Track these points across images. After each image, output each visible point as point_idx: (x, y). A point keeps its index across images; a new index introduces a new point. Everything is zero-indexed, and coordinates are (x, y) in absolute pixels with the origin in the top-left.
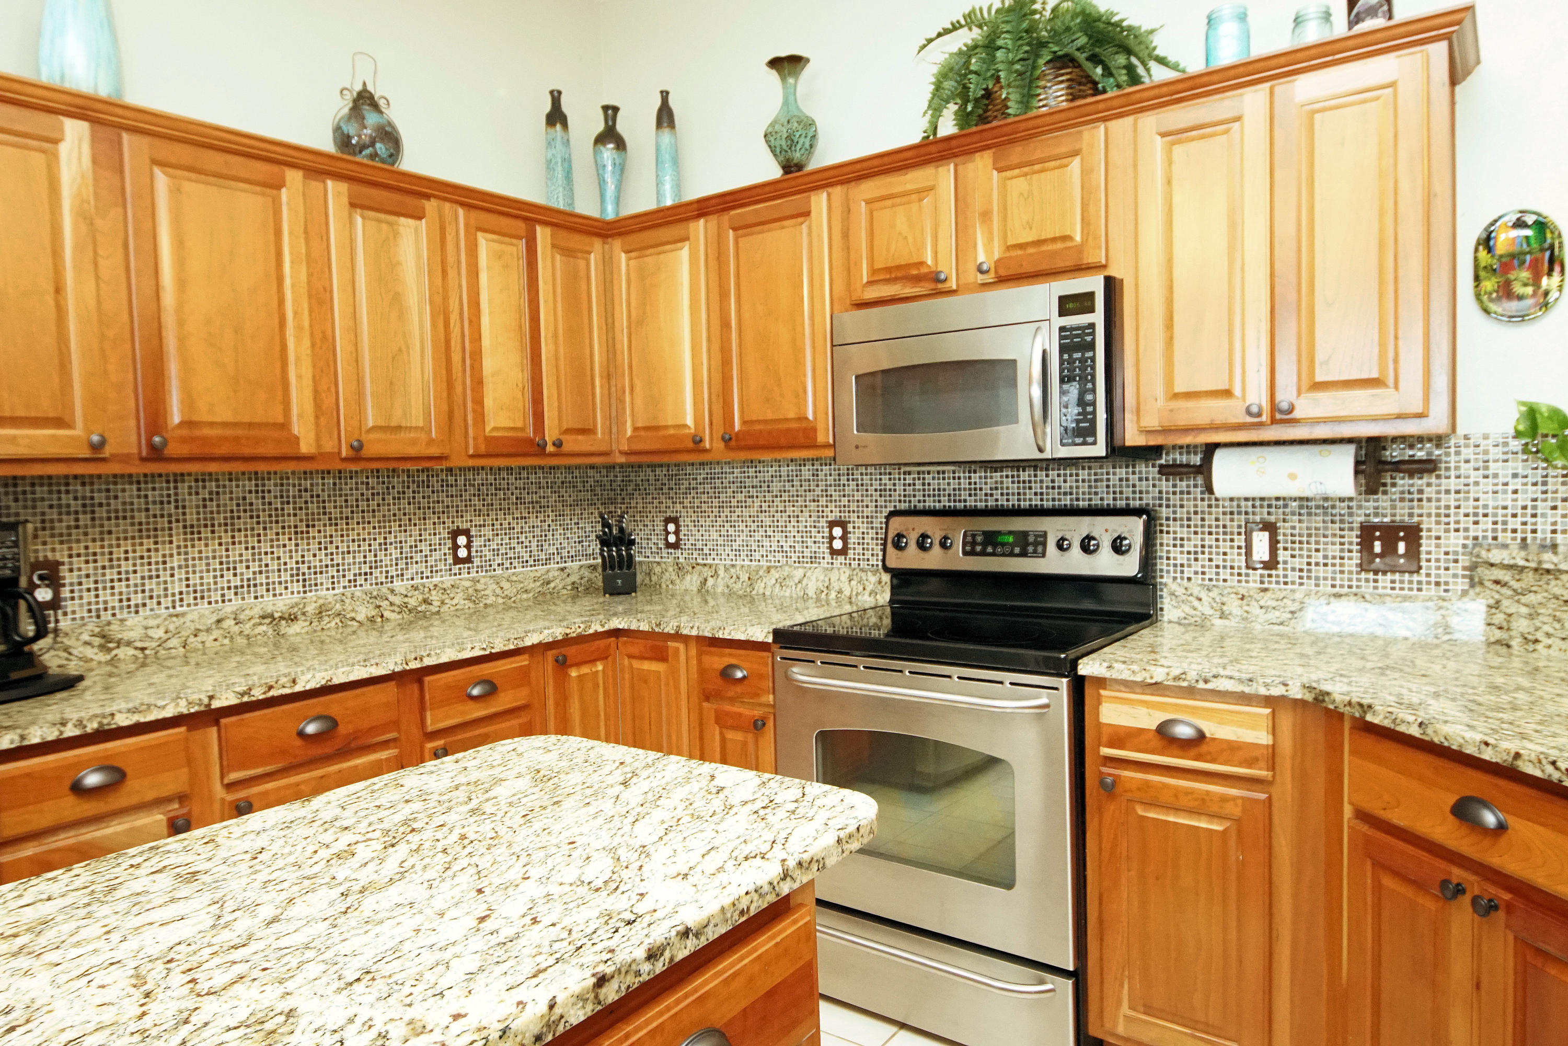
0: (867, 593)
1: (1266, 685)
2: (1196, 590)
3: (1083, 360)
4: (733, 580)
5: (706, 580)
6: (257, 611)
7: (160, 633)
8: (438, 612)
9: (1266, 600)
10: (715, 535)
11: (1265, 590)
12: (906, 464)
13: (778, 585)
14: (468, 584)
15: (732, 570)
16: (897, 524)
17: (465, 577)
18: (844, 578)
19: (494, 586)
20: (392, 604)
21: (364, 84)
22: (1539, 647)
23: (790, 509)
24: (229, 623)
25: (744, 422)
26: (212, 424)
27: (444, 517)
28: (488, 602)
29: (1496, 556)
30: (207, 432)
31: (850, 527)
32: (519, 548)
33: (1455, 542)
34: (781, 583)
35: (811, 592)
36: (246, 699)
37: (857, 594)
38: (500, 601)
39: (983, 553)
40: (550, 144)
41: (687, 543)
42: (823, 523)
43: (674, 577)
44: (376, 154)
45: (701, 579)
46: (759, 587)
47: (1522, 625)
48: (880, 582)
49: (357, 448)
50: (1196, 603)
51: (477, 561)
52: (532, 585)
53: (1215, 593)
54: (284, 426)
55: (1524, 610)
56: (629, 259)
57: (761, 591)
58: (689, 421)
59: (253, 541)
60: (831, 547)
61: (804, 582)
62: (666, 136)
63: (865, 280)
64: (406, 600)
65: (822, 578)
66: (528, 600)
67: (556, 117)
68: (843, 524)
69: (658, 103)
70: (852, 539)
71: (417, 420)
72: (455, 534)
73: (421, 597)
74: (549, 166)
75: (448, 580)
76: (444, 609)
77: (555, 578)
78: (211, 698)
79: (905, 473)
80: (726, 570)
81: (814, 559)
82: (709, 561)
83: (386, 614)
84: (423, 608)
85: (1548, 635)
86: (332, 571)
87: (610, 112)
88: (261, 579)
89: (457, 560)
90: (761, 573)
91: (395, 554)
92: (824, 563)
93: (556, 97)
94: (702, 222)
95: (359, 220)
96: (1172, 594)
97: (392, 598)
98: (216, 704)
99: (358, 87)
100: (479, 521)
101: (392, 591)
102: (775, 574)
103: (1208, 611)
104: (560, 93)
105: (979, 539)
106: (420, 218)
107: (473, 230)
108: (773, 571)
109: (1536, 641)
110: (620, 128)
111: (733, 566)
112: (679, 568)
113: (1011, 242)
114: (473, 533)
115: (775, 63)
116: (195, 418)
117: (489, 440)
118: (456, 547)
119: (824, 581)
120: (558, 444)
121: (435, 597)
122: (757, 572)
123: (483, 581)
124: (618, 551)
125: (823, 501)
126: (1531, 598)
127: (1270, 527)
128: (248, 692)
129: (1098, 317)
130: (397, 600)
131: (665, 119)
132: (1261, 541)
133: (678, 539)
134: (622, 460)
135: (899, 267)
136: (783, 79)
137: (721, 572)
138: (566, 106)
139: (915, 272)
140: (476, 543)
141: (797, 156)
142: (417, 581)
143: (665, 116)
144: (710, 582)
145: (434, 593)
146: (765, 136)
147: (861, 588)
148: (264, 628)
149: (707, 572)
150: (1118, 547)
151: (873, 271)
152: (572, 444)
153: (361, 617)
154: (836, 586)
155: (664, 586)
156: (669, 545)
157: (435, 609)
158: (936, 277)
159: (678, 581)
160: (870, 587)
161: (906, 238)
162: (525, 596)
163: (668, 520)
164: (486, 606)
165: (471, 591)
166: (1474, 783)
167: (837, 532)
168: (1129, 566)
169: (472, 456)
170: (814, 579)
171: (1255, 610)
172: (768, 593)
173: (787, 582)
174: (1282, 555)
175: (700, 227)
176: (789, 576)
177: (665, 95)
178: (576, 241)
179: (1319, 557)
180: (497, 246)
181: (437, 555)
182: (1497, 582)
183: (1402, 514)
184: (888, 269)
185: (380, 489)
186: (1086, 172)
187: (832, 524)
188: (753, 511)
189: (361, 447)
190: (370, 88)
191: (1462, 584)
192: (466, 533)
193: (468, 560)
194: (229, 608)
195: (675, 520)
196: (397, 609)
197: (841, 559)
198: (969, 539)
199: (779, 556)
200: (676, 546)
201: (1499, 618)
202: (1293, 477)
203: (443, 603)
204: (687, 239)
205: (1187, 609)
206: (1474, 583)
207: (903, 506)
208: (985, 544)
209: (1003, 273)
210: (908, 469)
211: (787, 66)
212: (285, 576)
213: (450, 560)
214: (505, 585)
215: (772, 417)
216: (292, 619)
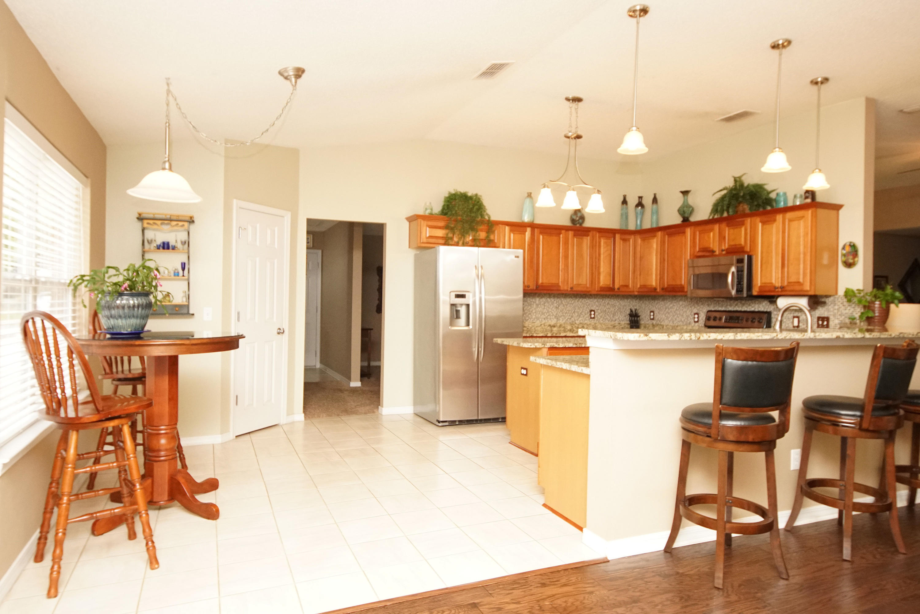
3: (741, 274)
6: (548, 324)
7: (531, 326)
10: (664, 316)
14: (593, 324)
16: (710, 314)
17: (593, 321)
19: (600, 326)
23: (684, 309)
24: (543, 326)
25: (668, 285)
26: (546, 283)
27: (589, 307)
30: (546, 285)
31: (700, 315)
32: (607, 316)
33: (837, 321)
39: (729, 322)
40: (622, 209)
41: (656, 318)
42: (693, 314)
43: (652, 328)
44: (579, 223)
49: (572, 288)
51: (596, 318)
52: (610, 327)
54: (558, 284)
56: (641, 240)
58: (654, 284)
60: (694, 320)
62: (655, 206)
63: (697, 250)
64: (579, 326)
67: (625, 202)
68: (698, 314)
69: (653, 196)
70: (700, 318)
71: (584, 283)
72: (591, 311)
73: (582, 326)
74: (622, 215)
75: (589, 323)
77: (617, 326)
79: (714, 300)
80: (666, 326)
81: (689, 324)
82: (662, 324)
83: (574, 329)
86: (563, 317)
87: (640, 199)
88: (549, 317)
89: (591, 318)
90: (675, 327)
91: (577, 314)
92: (692, 325)
93: (625, 197)
94: (660, 232)
95: (575, 239)
100: (597, 308)
101: (576, 323)
102: (679, 328)
104: (626, 195)
105: (728, 318)
106: (588, 237)
107: (600, 237)
110: (643, 202)
111: (668, 325)
112: (653, 325)
113: (730, 244)
114: (596, 311)
115: (682, 192)
116: (544, 282)
117: (601, 287)
118: (591, 315)
120: (618, 289)
123: (597, 324)
124: (634, 319)
125: (693, 307)
127: (798, 317)
129: (746, 264)
130: (576, 326)
132: (796, 320)
133: (654, 317)
134: (636, 293)
135: (705, 248)
136: (684, 196)
137: (665, 327)
138: (627, 199)
139: (709, 250)
140: (596, 314)
141: (686, 215)
142: (581, 322)
143: (655, 200)
145: (585, 325)
146: (678, 210)
151: (699, 248)
152: (622, 289)
153: (568, 328)
156: (651, 319)
158: (713, 251)
161: (707, 241)
163: (651, 312)
165: (594, 326)
167: (696, 316)
169: (597, 291)
174: (801, 324)
175: (659, 234)
177: (655, 195)
178: (627, 237)
180: (605, 240)
181: (586, 316)
183: (826, 315)
184: (703, 248)
186: (746, 230)
187: (695, 314)
188: (675, 310)
192: (594, 311)
193: (594, 318)
194: (543, 323)
195: (653, 312)
197: (697, 324)
199: (681, 323)
200: (653, 319)
204: (655, 236)
207: (714, 310)
208: (729, 319)
209: (728, 252)
211: (685, 193)
212: (553, 317)
213: (589, 317)
214: (603, 326)
215: (674, 283)
216: (554, 327)
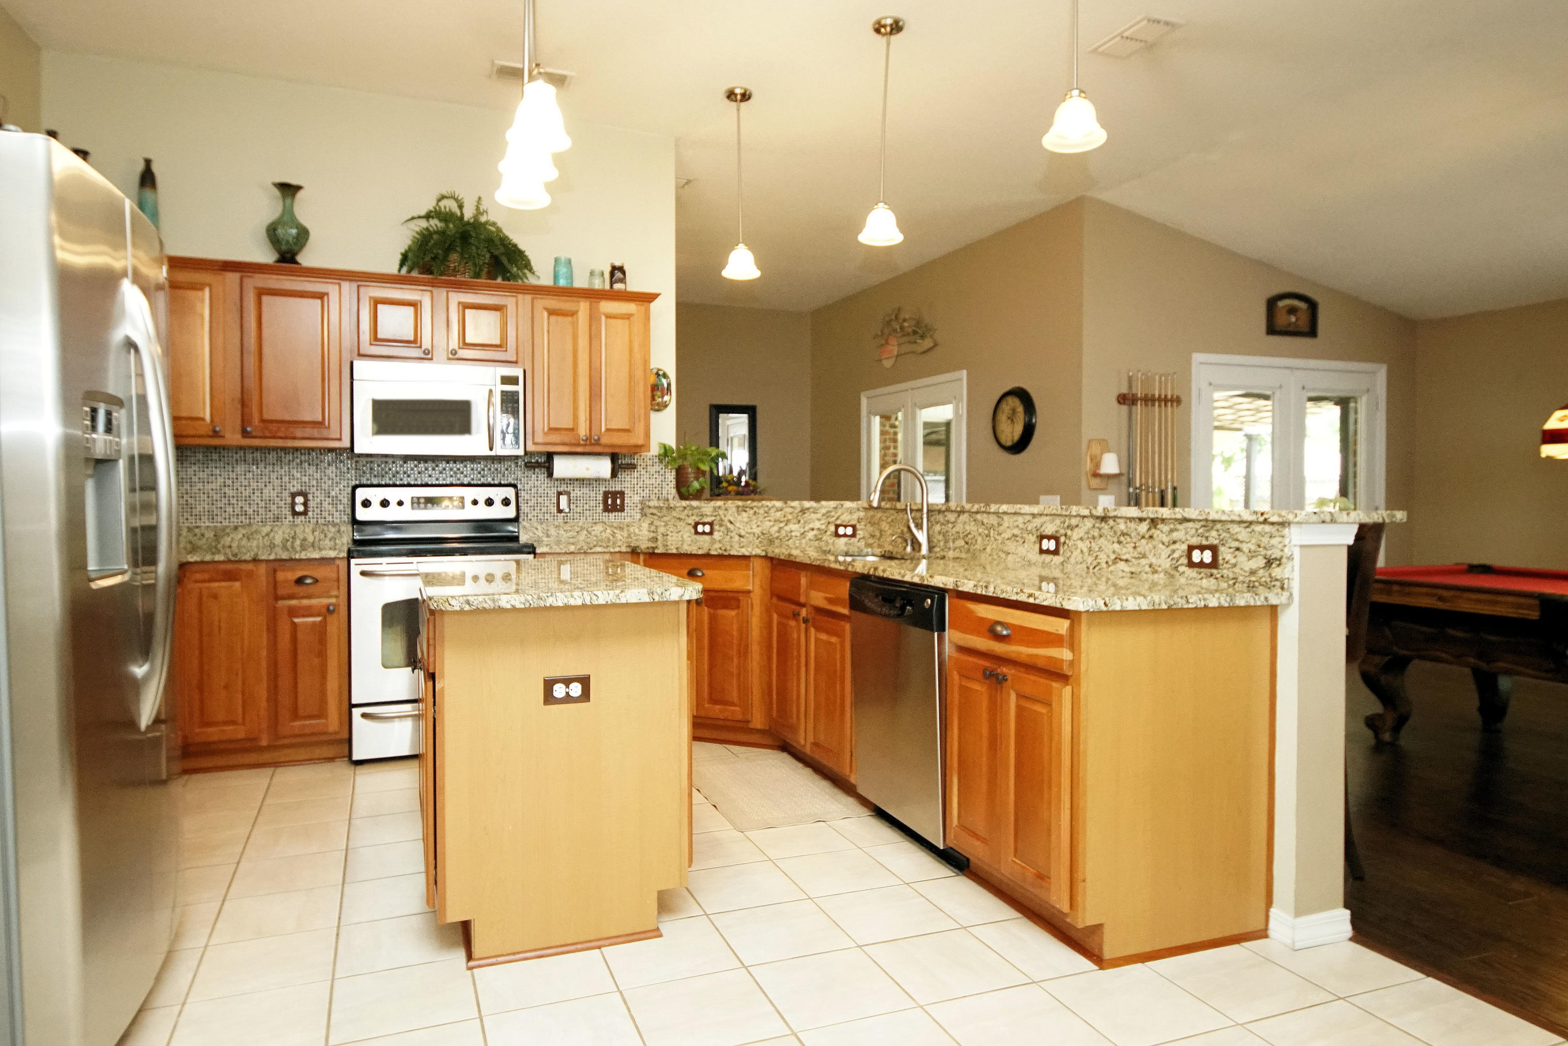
0: (327, 539)
1: (614, 548)
2: (535, 524)
4: (195, 538)
9: (567, 527)
11: (566, 523)
13: (243, 539)
15: (197, 531)
22: (668, 537)
23: (254, 485)
29: (652, 504)
31: (310, 497)
33: (637, 498)
34: (247, 536)
35: (279, 544)
37: (320, 540)
39: (425, 509)
42: (286, 494)
46: (226, 540)
47: (662, 530)
48: (339, 531)
50: (535, 531)
53: (544, 526)
55: (663, 524)
57: (227, 544)
60: (293, 510)
61: (272, 535)
62: (148, 193)
65: (288, 531)
68: (304, 495)
70: (311, 504)
81: (277, 519)
85: (672, 532)
90: (228, 531)
92: (286, 522)
96: (524, 527)
103: (541, 534)
108: (240, 529)
109: (667, 535)
111: (197, 527)
119: (289, 533)
122: (222, 530)
125: (285, 479)
126: (665, 519)
129: (519, 388)
131: (147, 181)
136: (284, 197)
141: (286, 246)
147: (322, 536)
150: (506, 502)
154: (300, 535)
158: (422, 351)
160: (330, 535)
166: (694, 563)
167: (299, 499)
168: (510, 512)
170: (280, 533)
171: (562, 532)
172: (232, 545)
173: (254, 536)
174: (572, 507)
176: (257, 532)
177: (148, 162)
179: (587, 507)
182: (652, 514)
183: (618, 489)
187: (294, 495)
191: (638, 516)
197: (302, 518)
198: (415, 500)
201: (653, 528)
202: (588, 469)
205: (531, 534)
206: (644, 515)
211: (288, 190)
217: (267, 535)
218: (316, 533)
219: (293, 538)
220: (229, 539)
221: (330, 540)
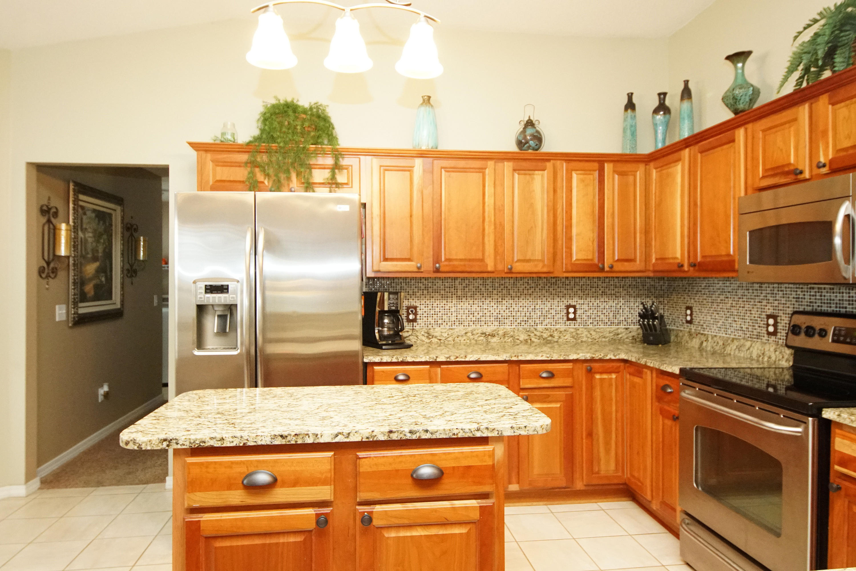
0: (784, 360)
4: (715, 344)
5: (702, 342)
6: (480, 331)
7: (445, 335)
8: (557, 342)
10: (709, 318)
12: (811, 284)
13: (737, 350)
14: (573, 330)
16: (796, 319)
17: (572, 326)
18: (772, 349)
19: (587, 333)
20: (535, 335)
21: (529, 117)
23: (747, 306)
24: (469, 334)
25: (703, 257)
26: (456, 260)
27: (563, 299)
28: (584, 340)
30: (456, 263)
31: (778, 319)
32: (602, 316)
34: (739, 348)
35: (754, 356)
36: (448, 360)
37: (779, 360)
38: (590, 340)
39: (845, 342)
40: (625, 120)
41: (696, 321)
42: (764, 316)
43: (688, 339)
44: (530, 146)
45: (700, 341)
46: (728, 349)
51: (579, 320)
52: (608, 335)
56: (657, 172)
57: (729, 352)
58: (678, 255)
59: (481, 304)
60: (767, 330)
61: (751, 349)
62: (686, 104)
63: (761, 176)
64: (542, 334)
65: (760, 348)
66: (605, 342)
67: (630, 106)
68: (774, 317)
69: (682, 87)
70: (780, 327)
71: (538, 256)
72: (568, 307)
73: (549, 334)
74: (625, 129)
75: (563, 327)
76: (560, 340)
77: (622, 333)
78: (437, 357)
79: (810, 288)
80: (712, 338)
81: (757, 336)
82: (706, 333)
83: (533, 339)
84: (550, 338)
86: (511, 319)
87: (662, 96)
88: (483, 319)
89: (569, 319)
90: (729, 341)
91: (539, 313)
92: (763, 340)
93: (630, 96)
94: (687, 150)
97: (536, 332)
98: (438, 360)
99: (527, 119)
100: (581, 301)
101: (536, 329)
102: (736, 343)
104: (632, 94)
105: (845, 333)
106: (544, 170)
107: (570, 171)
108: (735, 341)
110: (667, 103)
111: (716, 336)
112: (690, 334)
113: (839, 147)
114: (577, 307)
116: (451, 257)
117: (574, 264)
118: (568, 313)
119: (761, 350)
120: (612, 267)
121: (556, 334)
122: (727, 341)
123: (581, 330)
124: (648, 321)
125: (764, 303)
128: (449, 357)
130: (538, 334)
131: (686, 95)
133: (692, 319)
135: (778, 167)
136: (735, 65)
137: (710, 339)
138: (635, 100)
139: (786, 169)
140: (579, 312)
142: (549, 326)
143: (686, 92)
144: (705, 344)
145: (556, 332)
146: (722, 99)
147: (781, 357)
148: (482, 338)
149: (703, 338)
151: (765, 170)
152: (618, 267)
153: (521, 339)
154: (767, 353)
155: (683, 343)
156: (687, 322)
157: (556, 340)
158: (797, 172)
159: (689, 342)
161: (781, 150)
162: (604, 339)
163: (688, 308)
164: (582, 342)
165: (574, 334)
167: (771, 321)
169: (565, 272)
170: (756, 348)
172: (732, 353)
173: (742, 349)
175: (686, 152)
176: (744, 345)
177: (686, 82)
178: (630, 167)
180: (581, 176)
181: (559, 316)
184: (773, 169)
185: (533, 285)
187: (769, 317)
188: (728, 306)
189: (511, 268)
190: (532, 118)
192: (574, 307)
193: (574, 319)
194: (470, 329)
195: (691, 308)
196: (538, 338)
197: (773, 338)
198: (837, 332)
199: (740, 333)
200: (690, 322)
203: (560, 337)
204: (679, 160)
207: (809, 309)
208: (846, 336)
209: (835, 166)
210: (813, 286)
211: (739, 58)
212: (492, 319)
213: (565, 318)
214: (593, 333)
215: (714, 253)
216: (493, 336)
217: (749, 349)
218: (777, 353)
219: (763, 354)
220: (730, 348)
221: (786, 361)
